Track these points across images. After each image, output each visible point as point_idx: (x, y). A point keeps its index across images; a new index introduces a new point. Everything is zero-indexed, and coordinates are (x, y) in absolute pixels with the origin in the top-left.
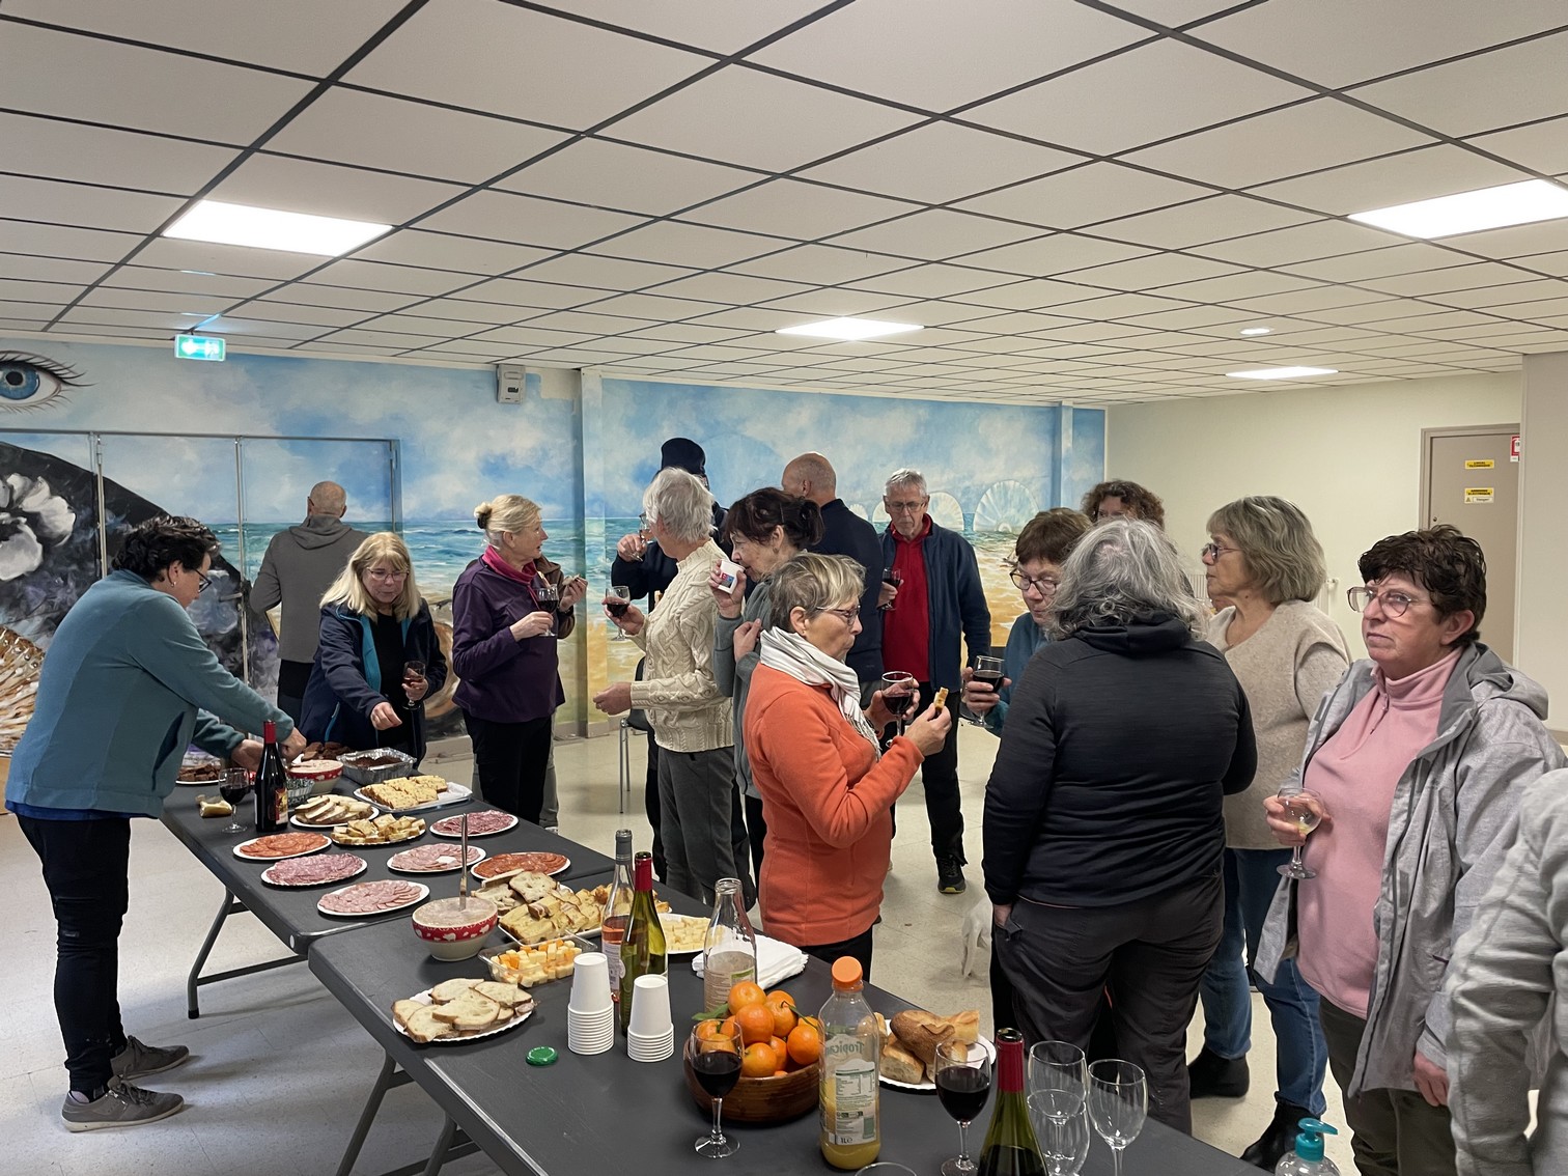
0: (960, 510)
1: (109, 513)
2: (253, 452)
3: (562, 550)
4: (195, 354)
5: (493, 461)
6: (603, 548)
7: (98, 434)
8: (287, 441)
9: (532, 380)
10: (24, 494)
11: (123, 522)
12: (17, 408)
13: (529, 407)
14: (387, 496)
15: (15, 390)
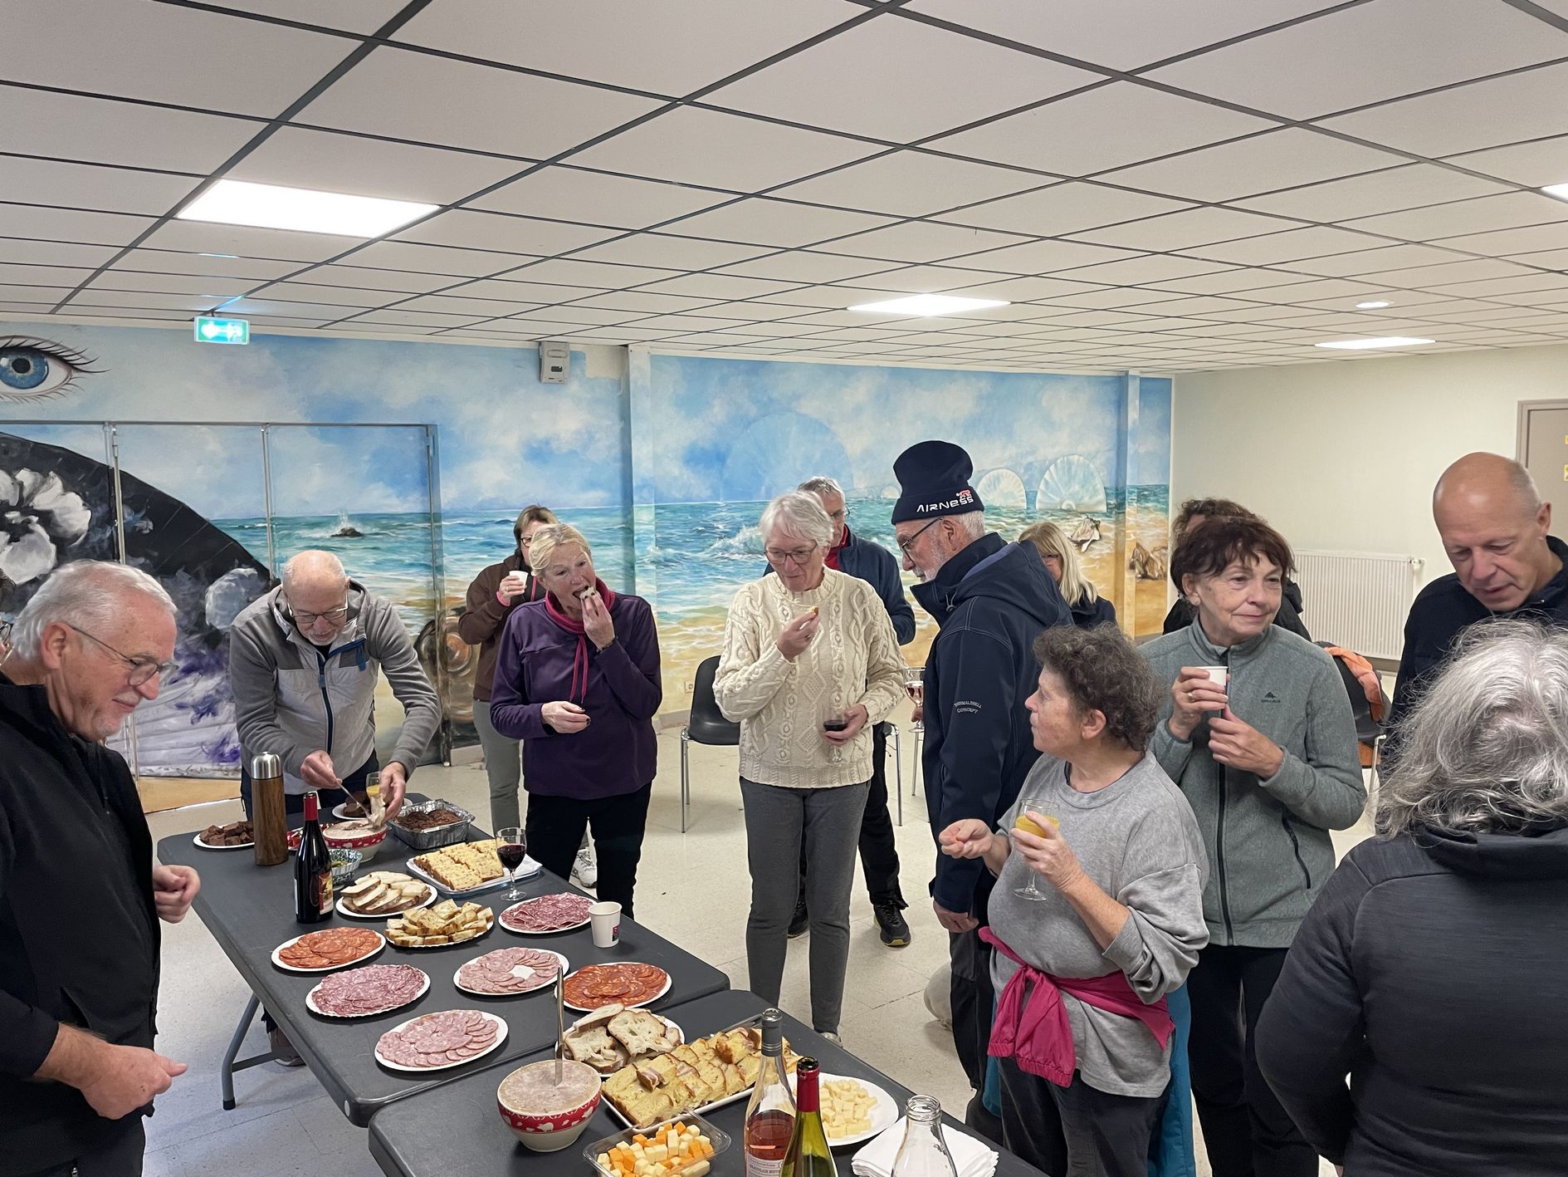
0: (1022, 487)
1: (128, 510)
2: (280, 441)
3: (611, 539)
4: (217, 338)
5: (535, 445)
6: (653, 536)
7: (114, 424)
8: (317, 428)
9: (576, 357)
10: (35, 490)
11: (142, 518)
12: (22, 398)
13: (574, 387)
14: (424, 484)
15: (22, 378)
